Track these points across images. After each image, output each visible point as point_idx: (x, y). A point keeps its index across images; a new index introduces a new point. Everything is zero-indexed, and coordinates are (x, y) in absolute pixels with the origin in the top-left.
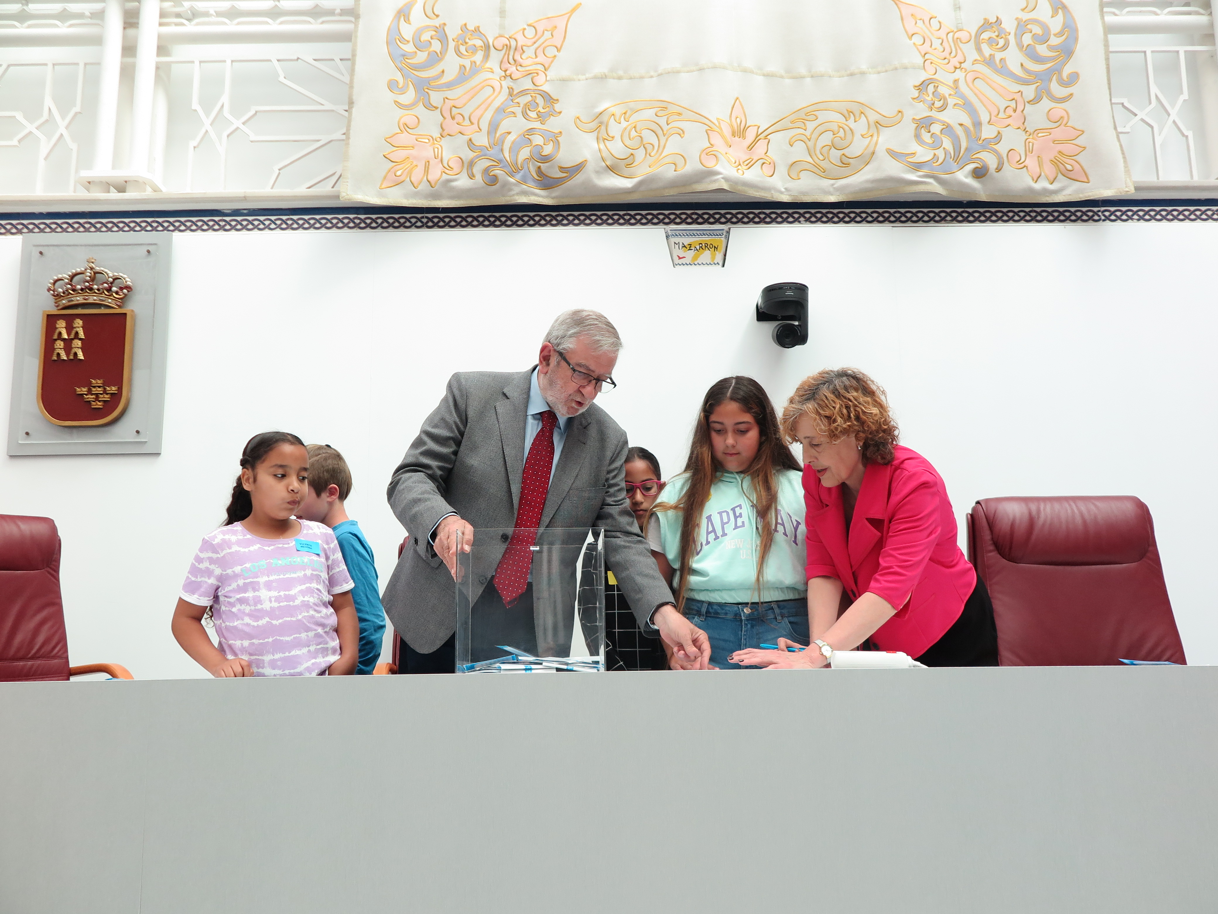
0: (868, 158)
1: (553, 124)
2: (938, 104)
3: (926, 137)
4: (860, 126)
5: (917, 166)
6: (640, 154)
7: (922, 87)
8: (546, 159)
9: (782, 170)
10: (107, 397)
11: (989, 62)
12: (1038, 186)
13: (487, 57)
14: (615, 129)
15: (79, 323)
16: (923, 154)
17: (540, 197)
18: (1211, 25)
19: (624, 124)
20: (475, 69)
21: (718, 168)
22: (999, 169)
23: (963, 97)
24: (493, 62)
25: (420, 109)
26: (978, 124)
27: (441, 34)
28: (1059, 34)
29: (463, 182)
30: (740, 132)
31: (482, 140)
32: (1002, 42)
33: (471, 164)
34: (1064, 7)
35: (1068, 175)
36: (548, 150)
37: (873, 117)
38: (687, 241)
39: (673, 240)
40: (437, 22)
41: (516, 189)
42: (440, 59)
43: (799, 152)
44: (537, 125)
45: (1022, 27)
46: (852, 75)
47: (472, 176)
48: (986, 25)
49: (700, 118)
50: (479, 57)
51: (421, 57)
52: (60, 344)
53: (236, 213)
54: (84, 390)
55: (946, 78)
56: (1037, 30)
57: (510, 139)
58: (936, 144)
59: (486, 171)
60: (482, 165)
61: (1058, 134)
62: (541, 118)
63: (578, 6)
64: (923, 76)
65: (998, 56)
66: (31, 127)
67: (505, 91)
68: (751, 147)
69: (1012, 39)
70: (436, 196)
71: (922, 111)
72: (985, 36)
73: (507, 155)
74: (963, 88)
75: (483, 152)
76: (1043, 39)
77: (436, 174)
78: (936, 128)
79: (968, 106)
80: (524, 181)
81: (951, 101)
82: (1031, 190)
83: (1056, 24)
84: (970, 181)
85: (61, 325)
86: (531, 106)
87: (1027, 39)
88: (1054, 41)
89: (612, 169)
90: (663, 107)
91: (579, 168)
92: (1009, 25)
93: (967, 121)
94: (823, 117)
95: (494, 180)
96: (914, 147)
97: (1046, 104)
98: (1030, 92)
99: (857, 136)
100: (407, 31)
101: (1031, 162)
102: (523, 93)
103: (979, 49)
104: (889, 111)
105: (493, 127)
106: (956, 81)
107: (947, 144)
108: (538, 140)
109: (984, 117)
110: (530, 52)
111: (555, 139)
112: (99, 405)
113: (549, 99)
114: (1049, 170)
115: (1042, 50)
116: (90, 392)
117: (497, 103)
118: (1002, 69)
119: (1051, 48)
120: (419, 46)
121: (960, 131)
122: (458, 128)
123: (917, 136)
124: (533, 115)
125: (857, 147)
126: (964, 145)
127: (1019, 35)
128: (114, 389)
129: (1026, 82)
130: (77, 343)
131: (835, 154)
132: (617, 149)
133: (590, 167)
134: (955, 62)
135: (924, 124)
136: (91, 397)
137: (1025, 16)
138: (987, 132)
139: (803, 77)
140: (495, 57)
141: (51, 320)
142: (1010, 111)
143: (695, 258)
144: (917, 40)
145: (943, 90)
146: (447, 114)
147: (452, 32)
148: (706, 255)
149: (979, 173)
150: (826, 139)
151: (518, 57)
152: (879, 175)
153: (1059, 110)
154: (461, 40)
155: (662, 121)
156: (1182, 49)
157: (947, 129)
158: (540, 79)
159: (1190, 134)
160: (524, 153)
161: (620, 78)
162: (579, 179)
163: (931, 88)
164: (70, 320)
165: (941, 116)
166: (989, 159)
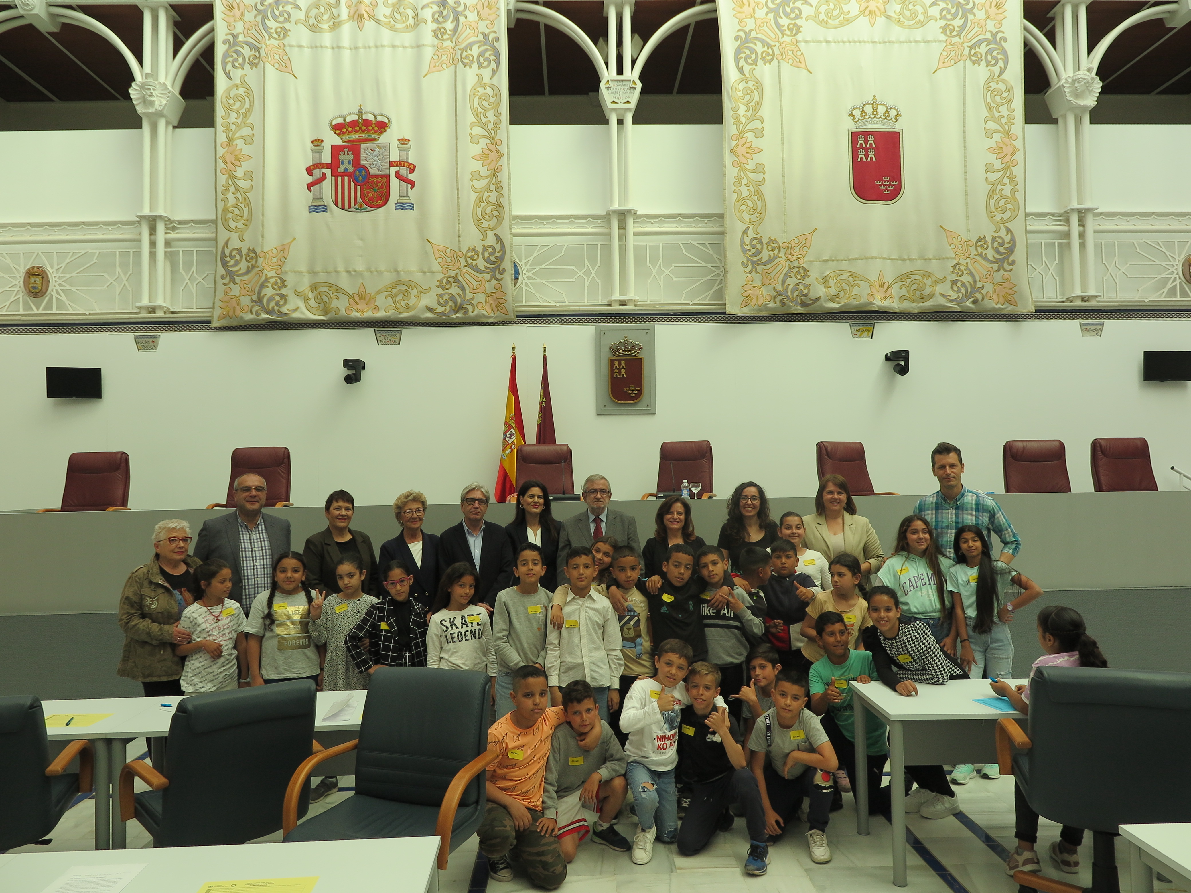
0: (931, 296)
1: (807, 281)
2: (960, 274)
3: (955, 288)
4: (928, 282)
5: (952, 300)
6: (842, 294)
7: (954, 267)
8: (805, 295)
9: (897, 299)
10: (636, 392)
11: (980, 255)
12: (997, 307)
13: (779, 252)
14: (832, 283)
15: (623, 362)
16: (954, 295)
17: (801, 310)
18: (1069, 231)
19: (835, 281)
20: (776, 258)
21: (874, 302)
22: (982, 300)
23: (970, 270)
24: (782, 254)
25: (753, 274)
26: (975, 282)
27: (760, 241)
28: (1009, 243)
29: (771, 305)
30: (882, 285)
31: (779, 288)
32: (985, 246)
33: (775, 297)
34: (1011, 231)
35: (1009, 302)
36: (805, 292)
37: (934, 279)
38: (858, 328)
39: (853, 327)
40: (758, 236)
41: (793, 308)
42: (761, 252)
43: (904, 292)
44: (800, 281)
45: (994, 239)
46: (926, 260)
47: (775, 303)
48: (980, 239)
49: (867, 280)
50: (776, 251)
51: (753, 251)
52: (616, 371)
53: (675, 314)
54: (627, 390)
55: (963, 262)
56: (1000, 241)
57: (791, 287)
58: (959, 291)
59: (781, 300)
60: (780, 297)
61: (1006, 285)
62: (803, 278)
63: (816, 229)
64: (955, 262)
65: (984, 252)
66: (580, 273)
67: (787, 266)
68: (886, 291)
69: (990, 244)
70: (760, 310)
71: (954, 277)
72: (979, 243)
73: (789, 294)
74: (970, 267)
75: (779, 293)
76: (1001, 245)
77: (761, 301)
78: (959, 284)
79: (971, 274)
80: (796, 304)
81: (965, 272)
82: (995, 308)
83: (1007, 239)
84: (971, 305)
85: (616, 363)
86: (798, 273)
87: (996, 245)
88: (1006, 246)
89: (832, 299)
90: (851, 274)
91: (818, 299)
92: (989, 239)
93: (971, 281)
94: (913, 277)
95: (784, 304)
96: (951, 293)
97: (1002, 272)
98: (996, 267)
99: (927, 287)
100: (747, 240)
101: (995, 297)
102: (795, 267)
103: (976, 250)
104: (940, 276)
105: (784, 282)
106: (967, 263)
107: (963, 291)
108: (801, 287)
109: (978, 279)
110: (797, 249)
111: (808, 286)
112: (634, 395)
113: (806, 270)
114: (1002, 300)
115: (1001, 249)
116: (629, 390)
117: (784, 272)
118: (986, 259)
119: (1006, 249)
120: (754, 246)
121: (968, 285)
122: (768, 282)
123: (952, 288)
124: (799, 277)
125: (928, 291)
126: (969, 290)
127: (992, 243)
128: (638, 389)
129: (994, 263)
130: (623, 370)
131: (918, 293)
132: (833, 291)
133: (822, 299)
134: (967, 255)
135: (954, 282)
136: (630, 392)
137: (995, 235)
138: (979, 285)
139: (906, 260)
140: (783, 251)
141: (612, 361)
142: (988, 276)
143: (861, 335)
144: (953, 246)
145: (962, 268)
146: (764, 276)
147: (765, 240)
148: (865, 334)
149: (975, 302)
150: (914, 287)
151: (792, 252)
152: (936, 303)
153: (1007, 276)
154: (768, 244)
155: (851, 280)
156: (1057, 241)
157: (963, 284)
158: (802, 262)
159: (1057, 278)
160: (796, 293)
161: (833, 261)
162: (818, 303)
163: (957, 267)
164: (619, 361)
165: (961, 279)
166: (979, 296)
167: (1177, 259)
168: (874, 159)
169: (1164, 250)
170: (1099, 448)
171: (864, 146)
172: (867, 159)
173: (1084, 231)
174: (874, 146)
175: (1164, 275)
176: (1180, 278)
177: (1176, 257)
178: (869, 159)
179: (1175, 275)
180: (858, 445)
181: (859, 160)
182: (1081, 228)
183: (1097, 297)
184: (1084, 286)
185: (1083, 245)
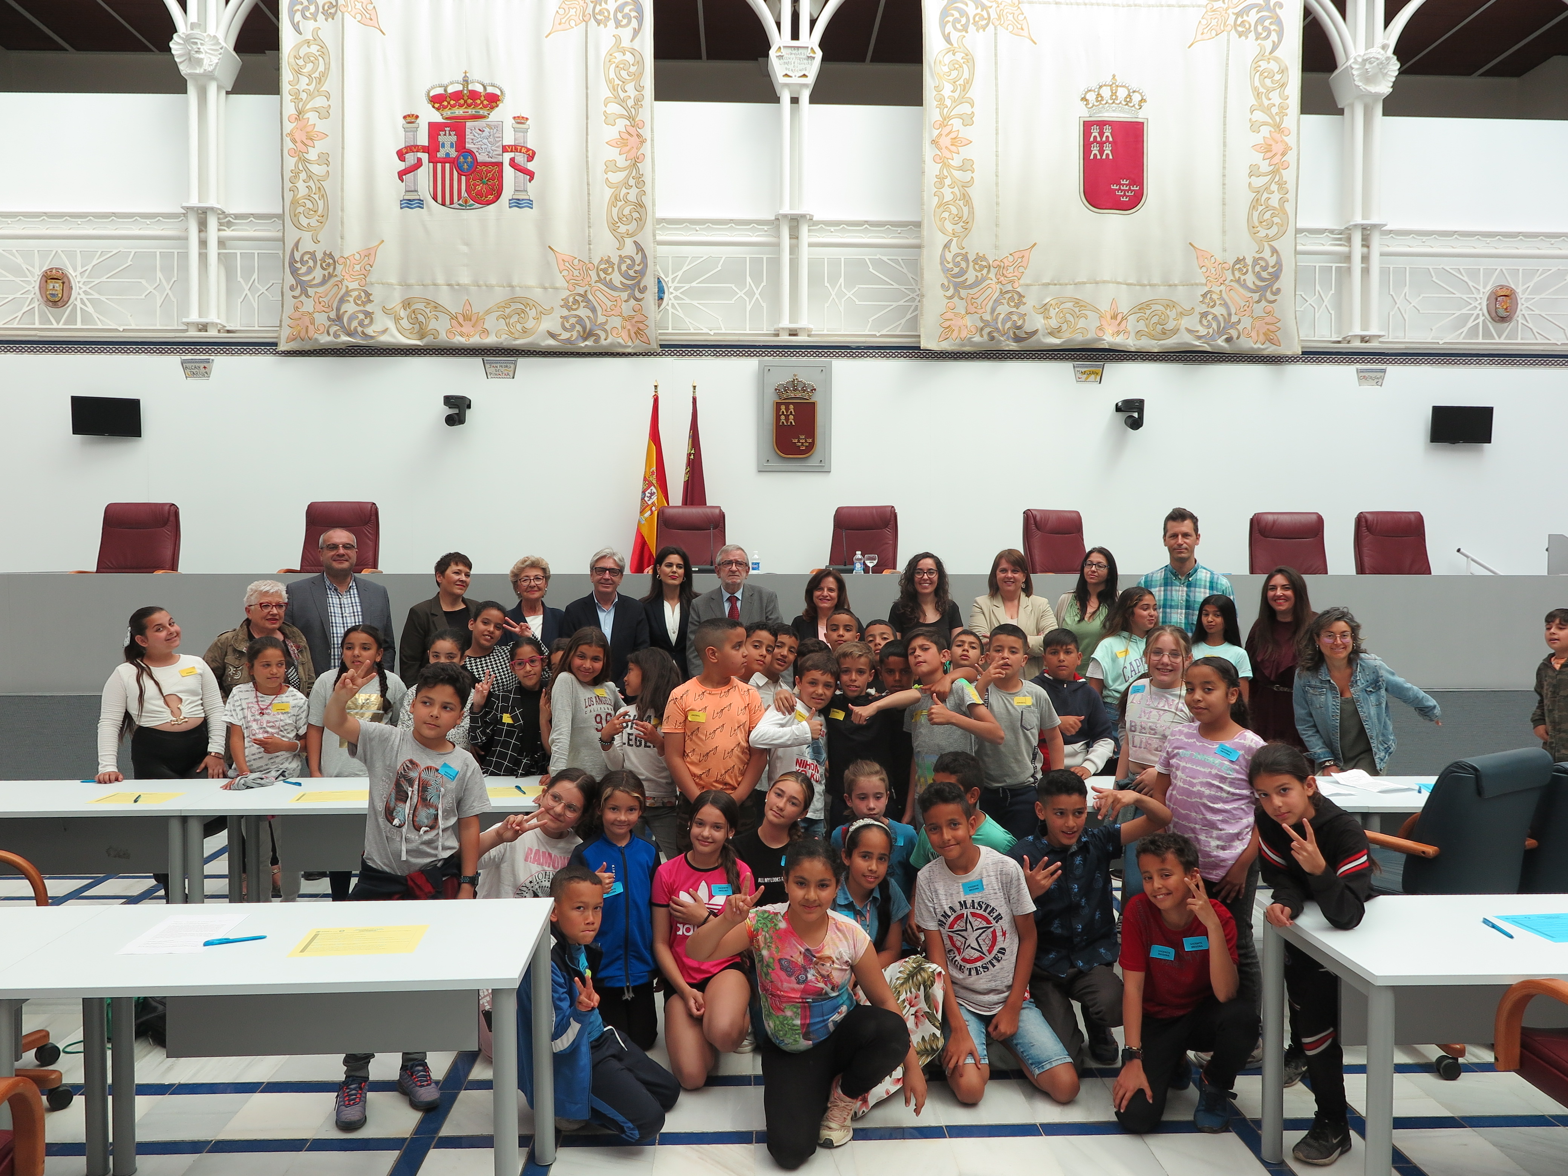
0: (1175, 331)
1: (1022, 309)
2: (1212, 304)
3: (1205, 322)
4: (1172, 314)
5: (1199, 338)
6: (1064, 327)
7: (1204, 296)
8: (1019, 328)
9: (1132, 334)
10: (807, 444)
11: (1238, 281)
12: (1255, 346)
13: (989, 271)
14: (1053, 313)
15: (791, 407)
16: (1203, 331)
17: (1013, 346)
18: (1350, 253)
19: (1057, 310)
20: (984, 279)
21: (1104, 337)
22: (1238, 338)
23: (1224, 300)
24: (992, 275)
25: (956, 299)
26: (1230, 315)
27: (965, 258)
28: (1273, 267)
29: (977, 339)
30: (1114, 317)
31: (987, 317)
32: (1245, 270)
33: (982, 329)
34: (1277, 252)
35: (1271, 341)
36: (1019, 323)
37: (1180, 310)
38: (1083, 370)
39: (1077, 369)
40: (963, 252)
41: (1004, 344)
42: (966, 272)
43: (1141, 326)
44: (1014, 309)
45: (1256, 261)
46: (1170, 286)
47: (982, 336)
48: (1238, 261)
49: (1096, 310)
50: (985, 271)
51: (956, 270)
52: (783, 417)
53: (858, 348)
54: (796, 441)
55: (1216, 289)
56: (1263, 263)
57: (1002, 316)
58: (1209, 326)
59: (990, 333)
60: (988, 330)
61: (1268, 320)
62: (1017, 306)
63: (1035, 244)
64: (1206, 289)
65: (1243, 278)
66: (741, 294)
67: (998, 291)
68: (1119, 324)
69: (1250, 268)
70: (963, 345)
71: (1204, 308)
72: (1237, 266)
73: (1000, 325)
74: (1224, 295)
75: (987, 324)
76: (1265, 269)
77: (964, 334)
78: (1210, 317)
79: (1226, 305)
80: (1008, 339)
81: (1218, 302)
82: (1252, 348)
83: (1272, 261)
84: (1224, 344)
85: (783, 408)
86: (1011, 299)
87: (1257, 268)
88: (1271, 270)
89: (1051, 334)
90: (1077, 302)
91: (1035, 332)
92: (1249, 261)
93: (1225, 313)
94: (1154, 307)
95: (992, 338)
96: (1199, 328)
97: (1264, 303)
98: (1256, 296)
99: (1171, 319)
100: (949, 257)
101: (1254, 334)
102: (1007, 292)
103: (1233, 274)
104: (1187, 307)
105: (993, 310)
106: (1221, 291)
107: (1215, 325)
108: (1015, 318)
109: (1233, 311)
110: (1011, 269)
111: (1023, 316)
112: (804, 448)
113: (1021, 296)
114: (1262, 338)
115: (1264, 275)
116: (799, 442)
117: (994, 297)
118: (1244, 286)
119: (1269, 274)
120: (957, 265)
121: (1221, 319)
122: (975, 310)
123: (1201, 322)
124: (1012, 304)
125: (1171, 325)
126: (1222, 325)
127: (1253, 267)
128: (810, 440)
129: (1254, 292)
130: (791, 417)
131: (1159, 327)
132: (1053, 323)
133: (1040, 333)
134: (1221, 281)
135: (1204, 315)
136: (800, 444)
137: (1258, 256)
138: (1234, 319)
139: (1145, 285)
140: (993, 271)
141: (778, 405)
142: (1246, 308)
143: (1087, 378)
144: (1204, 269)
145: (1215, 297)
146: (969, 302)
147: (971, 257)
148: (1093, 377)
149: (1228, 340)
150: (1155, 319)
151: (1005, 272)
152: (1180, 341)
153: (1270, 307)
154: (975, 262)
155: (1077, 310)
156: (1334, 265)
157: (1215, 317)
158: (1016, 285)
159: (1333, 312)
160: (1009, 325)
161: (1055, 285)
162: (1034, 338)
163: (1209, 296)
164: (787, 405)
165: (1213, 310)
166: (1234, 333)
167: (1482, 290)
168: (1111, 157)
169: (1466, 279)
170: (1363, 524)
171: (1099, 139)
172: (1101, 155)
173: (1369, 253)
174: (1111, 139)
175: (1464, 311)
176: (1483, 315)
177: (1481, 288)
178: (1104, 157)
179: (1477, 311)
180: (1074, 515)
181: (1092, 157)
182: (1365, 250)
183: (1380, 336)
184: (1365, 322)
185: (1366, 271)
